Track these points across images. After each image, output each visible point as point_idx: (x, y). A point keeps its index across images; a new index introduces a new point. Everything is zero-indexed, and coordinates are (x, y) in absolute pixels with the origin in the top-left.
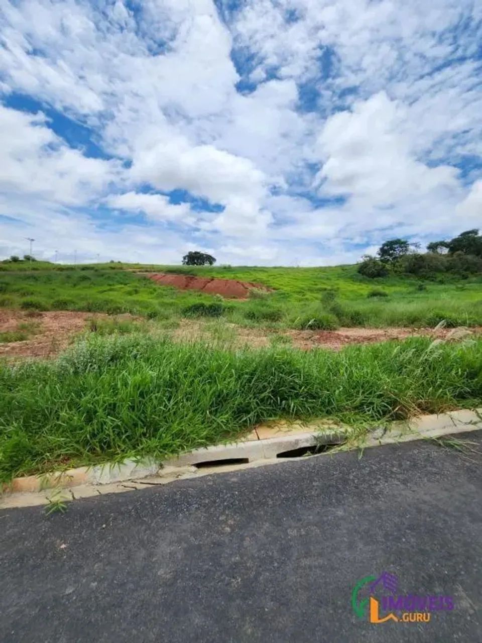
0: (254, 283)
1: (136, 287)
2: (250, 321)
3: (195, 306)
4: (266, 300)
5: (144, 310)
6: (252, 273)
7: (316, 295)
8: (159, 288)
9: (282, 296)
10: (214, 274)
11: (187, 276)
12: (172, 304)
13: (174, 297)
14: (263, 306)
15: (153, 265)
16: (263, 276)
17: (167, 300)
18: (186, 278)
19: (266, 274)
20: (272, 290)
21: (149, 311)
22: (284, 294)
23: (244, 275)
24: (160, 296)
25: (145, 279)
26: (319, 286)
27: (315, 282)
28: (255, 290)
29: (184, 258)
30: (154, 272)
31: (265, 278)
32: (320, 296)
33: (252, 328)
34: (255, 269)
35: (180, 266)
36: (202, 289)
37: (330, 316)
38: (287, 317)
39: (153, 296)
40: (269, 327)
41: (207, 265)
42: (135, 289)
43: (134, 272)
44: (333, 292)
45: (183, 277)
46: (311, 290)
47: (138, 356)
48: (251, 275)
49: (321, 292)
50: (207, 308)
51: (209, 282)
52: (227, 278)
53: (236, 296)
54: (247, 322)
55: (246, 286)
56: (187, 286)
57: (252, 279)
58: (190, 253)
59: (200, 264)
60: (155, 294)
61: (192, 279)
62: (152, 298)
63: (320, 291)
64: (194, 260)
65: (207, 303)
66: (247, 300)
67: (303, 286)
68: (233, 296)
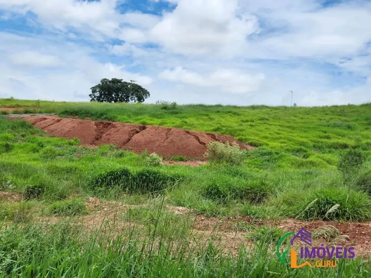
0: (216, 134)
1: (7, 139)
2: (210, 201)
3: (111, 173)
4: (238, 164)
5: (20, 181)
6: (213, 116)
7: (328, 156)
8: (49, 142)
9: (267, 157)
10: (147, 119)
11: (100, 120)
12: (69, 171)
13: (75, 158)
14: (234, 176)
15: (38, 102)
16: (231, 122)
17: (62, 163)
18: (96, 125)
19: (236, 119)
20: (249, 148)
21: (29, 183)
22: (270, 154)
23: (197, 119)
24: (51, 155)
25: (23, 125)
26: (332, 141)
27: (325, 132)
28: (220, 147)
29: (94, 90)
30: (40, 113)
31: (235, 126)
32: (335, 157)
33: (214, 214)
34: (218, 109)
35: (87, 103)
36: (124, 144)
37: (358, 194)
38: (279, 195)
39: (36, 155)
40: (246, 215)
41: (133, 102)
42: (4, 143)
43: (5, 113)
44: (359, 150)
45: (92, 123)
46: (318, 147)
47: (15, 270)
48: (211, 119)
49: (338, 151)
50: (134, 179)
51: (137, 132)
52: (169, 125)
53: (185, 158)
54: (206, 203)
55: (202, 139)
56: (97, 139)
57: (212, 128)
58: (104, 81)
59: (121, 100)
60: (41, 152)
61: (107, 125)
62: (34, 160)
63: (336, 148)
64: (110, 94)
65: (134, 170)
66: (205, 163)
67: (305, 140)
68: (178, 157)
